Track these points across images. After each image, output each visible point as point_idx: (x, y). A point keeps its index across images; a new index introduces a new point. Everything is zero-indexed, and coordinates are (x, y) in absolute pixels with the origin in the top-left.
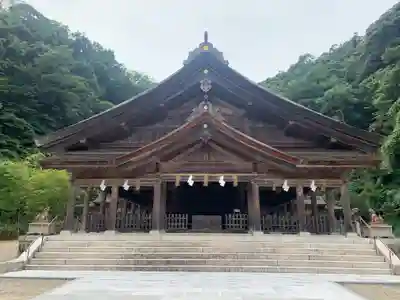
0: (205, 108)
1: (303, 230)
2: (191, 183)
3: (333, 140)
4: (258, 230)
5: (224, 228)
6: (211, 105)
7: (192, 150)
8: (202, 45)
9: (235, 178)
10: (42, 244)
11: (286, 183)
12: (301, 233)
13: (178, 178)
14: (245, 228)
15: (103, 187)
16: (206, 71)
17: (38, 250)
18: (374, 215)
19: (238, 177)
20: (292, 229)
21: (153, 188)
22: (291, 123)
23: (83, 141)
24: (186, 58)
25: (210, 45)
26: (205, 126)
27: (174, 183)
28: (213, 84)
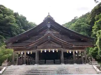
1: (75, 63)
2: (45, 51)
3: (82, 40)
4: (63, 63)
5: (55, 63)
6: (50, 31)
7: (46, 43)
8: (48, 16)
10: (6, 69)
11: (70, 51)
12: (74, 64)
14: (60, 63)
15: (22, 53)
16: (49, 22)
17: (5, 70)
18: (93, 59)
19: (58, 50)
20: (72, 63)
21: (35, 53)
23: (17, 41)
24: (44, 19)
25: (50, 16)
26: (49, 36)
28: (51, 26)
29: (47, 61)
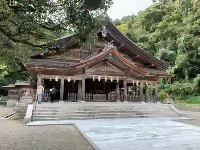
0: (111, 46)
1: (142, 101)
2: (100, 80)
3: (153, 65)
5: (107, 99)
9: (118, 79)
13: (94, 77)
14: (116, 100)
15: (57, 80)
19: (119, 78)
21: (82, 81)
22: (138, 56)
23: (42, 54)
25: (107, 15)
26: (111, 55)
27: (92, 80)
28: (108, 34)
29: (94, 95)
